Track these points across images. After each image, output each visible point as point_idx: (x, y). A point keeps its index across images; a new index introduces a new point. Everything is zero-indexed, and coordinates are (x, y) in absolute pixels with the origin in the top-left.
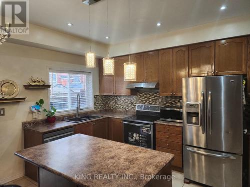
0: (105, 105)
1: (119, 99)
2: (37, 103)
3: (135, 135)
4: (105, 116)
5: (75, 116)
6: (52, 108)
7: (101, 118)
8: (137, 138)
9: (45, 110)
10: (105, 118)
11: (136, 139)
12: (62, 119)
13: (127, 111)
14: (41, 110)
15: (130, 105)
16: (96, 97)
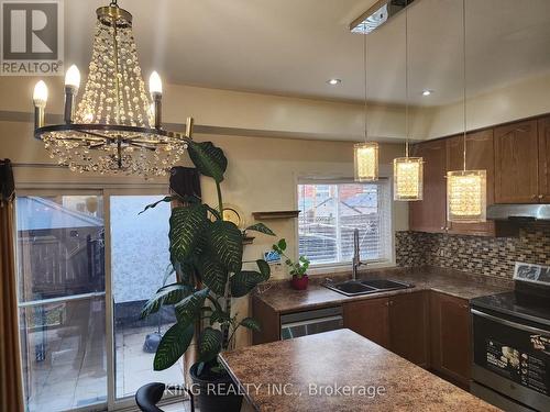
0: (423, 256)
1: (462, 243)
2: (275, 248)
3: (505, 350)
4: (421, 286)
5: (350, 277)
6: (302, 259)
7: (410, 290)
8: (515, 361)
9: (288, 262)
10: (422, 291)
11: (509, 363)
12: (323, 282)
13: (485, 278)
14: (282, 261)
15: (494, 262)
16: (399, 236)
